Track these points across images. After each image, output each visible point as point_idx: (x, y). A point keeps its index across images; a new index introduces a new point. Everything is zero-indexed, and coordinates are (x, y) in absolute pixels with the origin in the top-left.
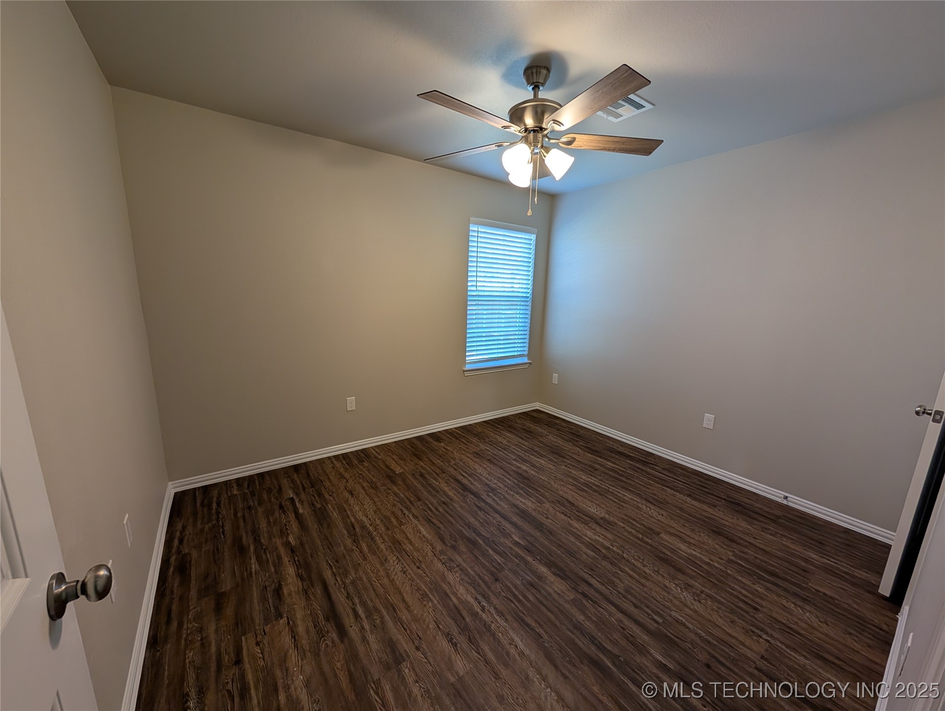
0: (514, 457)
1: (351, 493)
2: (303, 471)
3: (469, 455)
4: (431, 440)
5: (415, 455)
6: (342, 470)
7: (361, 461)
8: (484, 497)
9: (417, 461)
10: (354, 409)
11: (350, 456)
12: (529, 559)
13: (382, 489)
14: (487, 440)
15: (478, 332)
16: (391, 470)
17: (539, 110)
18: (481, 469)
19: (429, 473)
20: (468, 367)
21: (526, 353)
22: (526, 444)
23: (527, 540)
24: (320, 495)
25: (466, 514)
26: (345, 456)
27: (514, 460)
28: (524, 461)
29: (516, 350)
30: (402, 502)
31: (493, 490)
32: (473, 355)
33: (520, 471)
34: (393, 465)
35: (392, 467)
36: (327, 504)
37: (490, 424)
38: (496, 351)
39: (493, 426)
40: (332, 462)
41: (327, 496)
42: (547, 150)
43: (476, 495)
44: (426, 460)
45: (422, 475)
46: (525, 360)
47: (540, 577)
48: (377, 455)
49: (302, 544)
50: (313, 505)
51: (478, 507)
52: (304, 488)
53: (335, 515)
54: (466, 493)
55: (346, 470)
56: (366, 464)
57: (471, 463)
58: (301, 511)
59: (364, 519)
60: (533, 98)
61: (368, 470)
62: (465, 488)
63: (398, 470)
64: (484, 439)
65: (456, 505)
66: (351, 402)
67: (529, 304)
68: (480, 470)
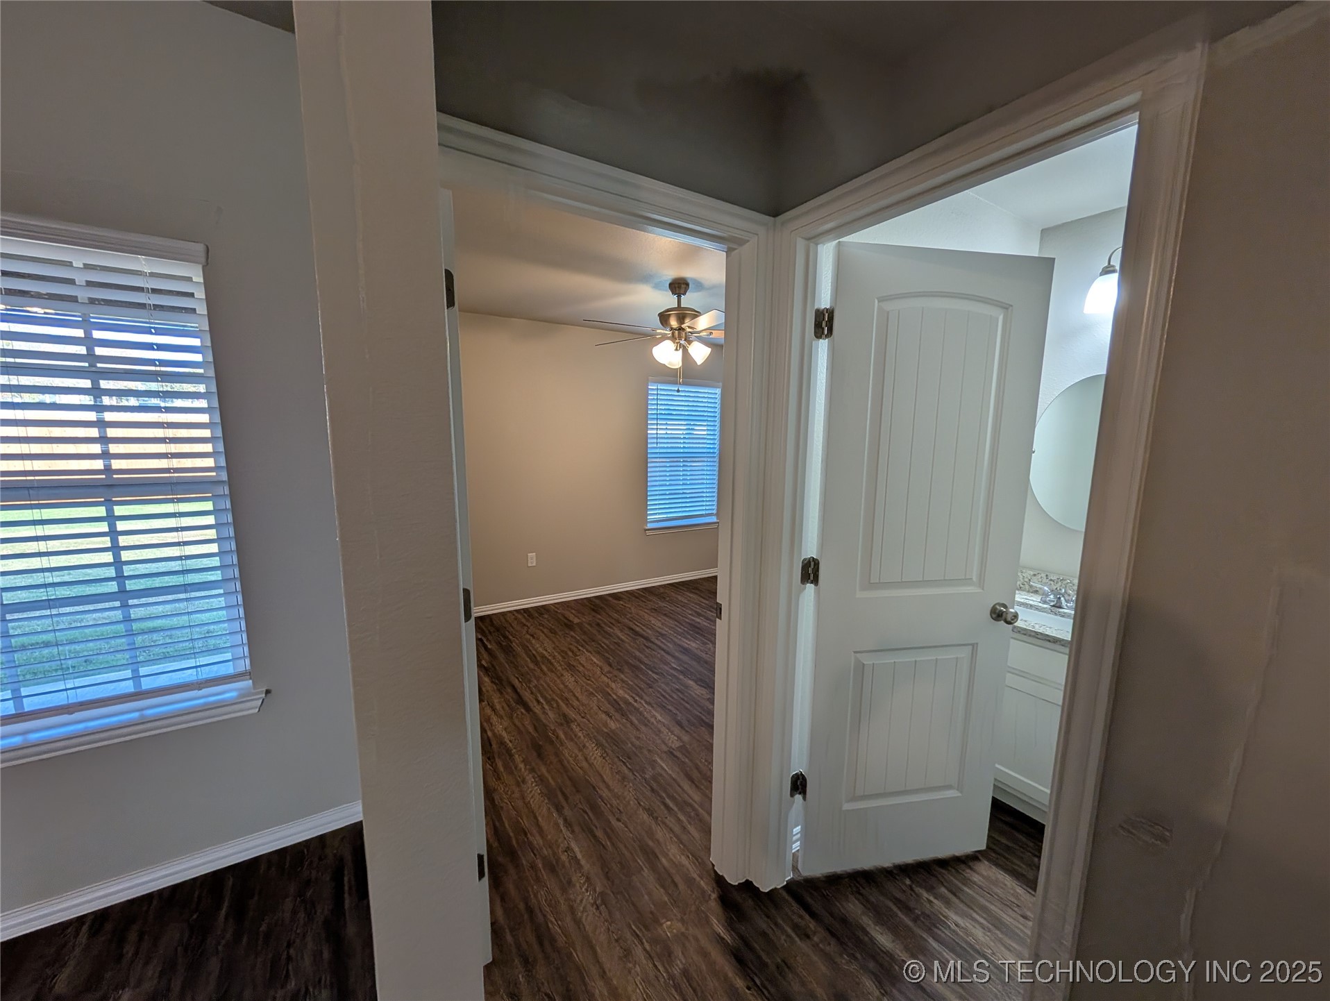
0: (690, 612)
1: (532, 636)
2: (488, 621)
3: (646, 611)
4: (610, 599)
5: (593, 610)
6: (524, 621)
7: (541, 614)
8: (653, 639)
9: (594, 614)
10: (534, 564)
11: (530, 610)
12: (681, 677)
13: (560, 633)
14: (668, 599)
15: (659, 490)
16: (570, 621)
17: (681, 316)
18: (656, 622)
19: (605, 623)
20: (650, 526)
21: (715, 512)
22: (707, 602)
23: (683, 667)
24: (506, 637)
25: (633, 650)
26: (526, 610)
27: (690, 614)
28: (699, 615)
29: (704, 508)
30: (578, 642)
31: (662, 635)
32: (656, 514)
33: (693, 623)
34: (571, 617)
35: (571, 619)
36: (511, 643)
37: (674, 586)
38: (680, 510)
39: (677, 588)
40: (514, 615)
41: (511, 637)
42: (690, 342)
43: (647, 639)
44: (604, 614)
45: (598, 625)
46: (714, 519)
47: (687, 687)
48: (556, 610)
49: (493, 666)
50: (500, 643)
51: (645, 645)
52: (490, 633)
53: (519, 650)
54: (637, 637)
55: (527, 620)
56: (546, 616)
57: (646, 616)
58: (489, 646)
59: (545, 652)
60: (677, 306)
61: (548, 621)
62: (637, 633)
63: (576, 621)
64: (664, 598)
65: (626, 645)
66: (532, 559)
67: (717, 459)
68: (653, 621)
